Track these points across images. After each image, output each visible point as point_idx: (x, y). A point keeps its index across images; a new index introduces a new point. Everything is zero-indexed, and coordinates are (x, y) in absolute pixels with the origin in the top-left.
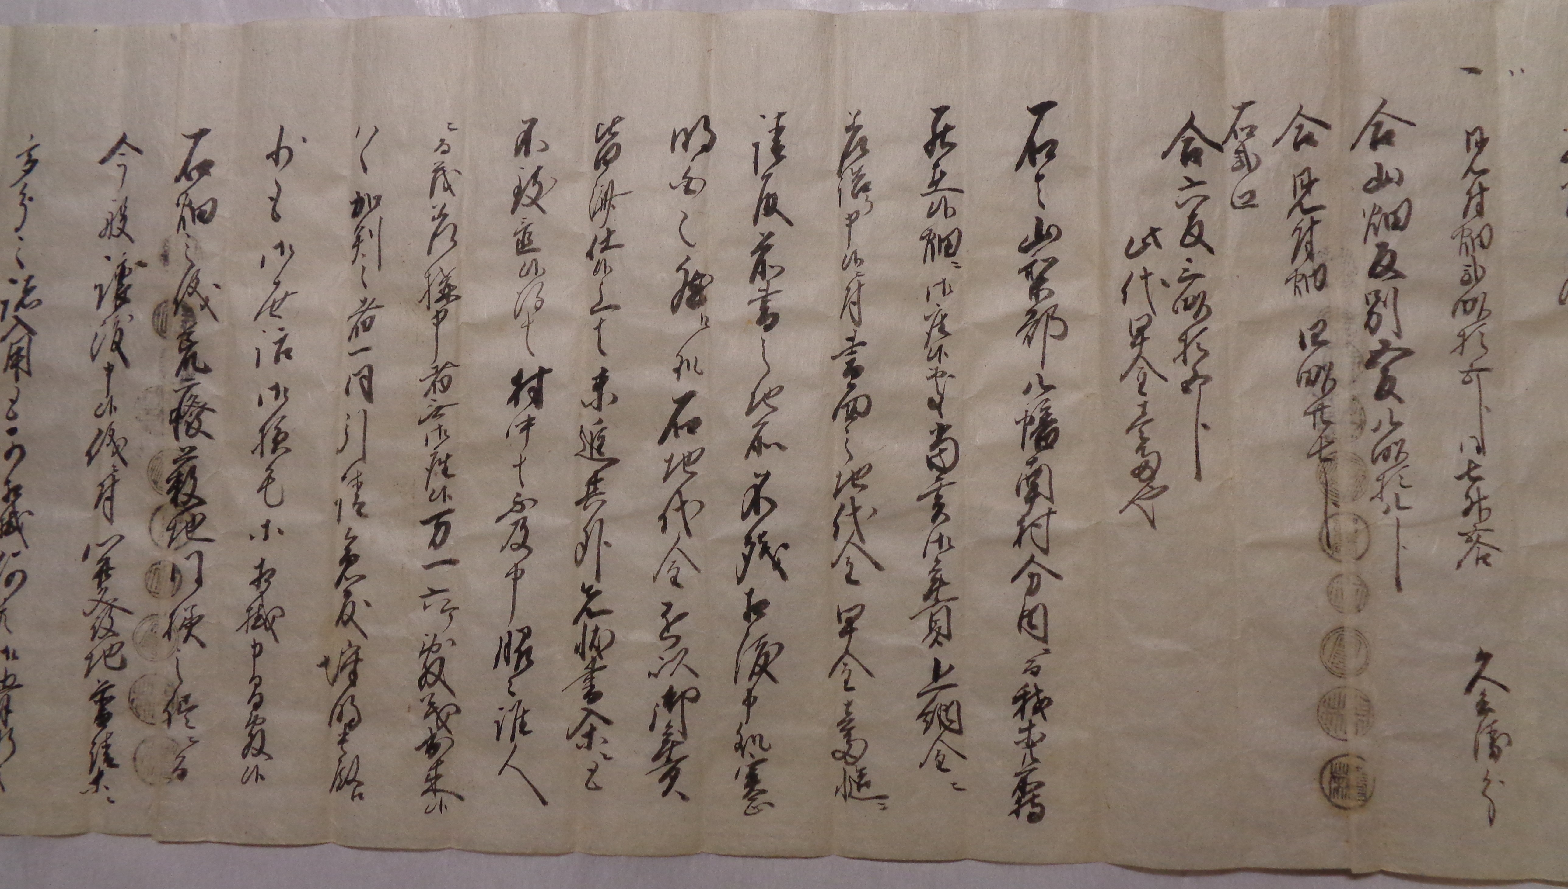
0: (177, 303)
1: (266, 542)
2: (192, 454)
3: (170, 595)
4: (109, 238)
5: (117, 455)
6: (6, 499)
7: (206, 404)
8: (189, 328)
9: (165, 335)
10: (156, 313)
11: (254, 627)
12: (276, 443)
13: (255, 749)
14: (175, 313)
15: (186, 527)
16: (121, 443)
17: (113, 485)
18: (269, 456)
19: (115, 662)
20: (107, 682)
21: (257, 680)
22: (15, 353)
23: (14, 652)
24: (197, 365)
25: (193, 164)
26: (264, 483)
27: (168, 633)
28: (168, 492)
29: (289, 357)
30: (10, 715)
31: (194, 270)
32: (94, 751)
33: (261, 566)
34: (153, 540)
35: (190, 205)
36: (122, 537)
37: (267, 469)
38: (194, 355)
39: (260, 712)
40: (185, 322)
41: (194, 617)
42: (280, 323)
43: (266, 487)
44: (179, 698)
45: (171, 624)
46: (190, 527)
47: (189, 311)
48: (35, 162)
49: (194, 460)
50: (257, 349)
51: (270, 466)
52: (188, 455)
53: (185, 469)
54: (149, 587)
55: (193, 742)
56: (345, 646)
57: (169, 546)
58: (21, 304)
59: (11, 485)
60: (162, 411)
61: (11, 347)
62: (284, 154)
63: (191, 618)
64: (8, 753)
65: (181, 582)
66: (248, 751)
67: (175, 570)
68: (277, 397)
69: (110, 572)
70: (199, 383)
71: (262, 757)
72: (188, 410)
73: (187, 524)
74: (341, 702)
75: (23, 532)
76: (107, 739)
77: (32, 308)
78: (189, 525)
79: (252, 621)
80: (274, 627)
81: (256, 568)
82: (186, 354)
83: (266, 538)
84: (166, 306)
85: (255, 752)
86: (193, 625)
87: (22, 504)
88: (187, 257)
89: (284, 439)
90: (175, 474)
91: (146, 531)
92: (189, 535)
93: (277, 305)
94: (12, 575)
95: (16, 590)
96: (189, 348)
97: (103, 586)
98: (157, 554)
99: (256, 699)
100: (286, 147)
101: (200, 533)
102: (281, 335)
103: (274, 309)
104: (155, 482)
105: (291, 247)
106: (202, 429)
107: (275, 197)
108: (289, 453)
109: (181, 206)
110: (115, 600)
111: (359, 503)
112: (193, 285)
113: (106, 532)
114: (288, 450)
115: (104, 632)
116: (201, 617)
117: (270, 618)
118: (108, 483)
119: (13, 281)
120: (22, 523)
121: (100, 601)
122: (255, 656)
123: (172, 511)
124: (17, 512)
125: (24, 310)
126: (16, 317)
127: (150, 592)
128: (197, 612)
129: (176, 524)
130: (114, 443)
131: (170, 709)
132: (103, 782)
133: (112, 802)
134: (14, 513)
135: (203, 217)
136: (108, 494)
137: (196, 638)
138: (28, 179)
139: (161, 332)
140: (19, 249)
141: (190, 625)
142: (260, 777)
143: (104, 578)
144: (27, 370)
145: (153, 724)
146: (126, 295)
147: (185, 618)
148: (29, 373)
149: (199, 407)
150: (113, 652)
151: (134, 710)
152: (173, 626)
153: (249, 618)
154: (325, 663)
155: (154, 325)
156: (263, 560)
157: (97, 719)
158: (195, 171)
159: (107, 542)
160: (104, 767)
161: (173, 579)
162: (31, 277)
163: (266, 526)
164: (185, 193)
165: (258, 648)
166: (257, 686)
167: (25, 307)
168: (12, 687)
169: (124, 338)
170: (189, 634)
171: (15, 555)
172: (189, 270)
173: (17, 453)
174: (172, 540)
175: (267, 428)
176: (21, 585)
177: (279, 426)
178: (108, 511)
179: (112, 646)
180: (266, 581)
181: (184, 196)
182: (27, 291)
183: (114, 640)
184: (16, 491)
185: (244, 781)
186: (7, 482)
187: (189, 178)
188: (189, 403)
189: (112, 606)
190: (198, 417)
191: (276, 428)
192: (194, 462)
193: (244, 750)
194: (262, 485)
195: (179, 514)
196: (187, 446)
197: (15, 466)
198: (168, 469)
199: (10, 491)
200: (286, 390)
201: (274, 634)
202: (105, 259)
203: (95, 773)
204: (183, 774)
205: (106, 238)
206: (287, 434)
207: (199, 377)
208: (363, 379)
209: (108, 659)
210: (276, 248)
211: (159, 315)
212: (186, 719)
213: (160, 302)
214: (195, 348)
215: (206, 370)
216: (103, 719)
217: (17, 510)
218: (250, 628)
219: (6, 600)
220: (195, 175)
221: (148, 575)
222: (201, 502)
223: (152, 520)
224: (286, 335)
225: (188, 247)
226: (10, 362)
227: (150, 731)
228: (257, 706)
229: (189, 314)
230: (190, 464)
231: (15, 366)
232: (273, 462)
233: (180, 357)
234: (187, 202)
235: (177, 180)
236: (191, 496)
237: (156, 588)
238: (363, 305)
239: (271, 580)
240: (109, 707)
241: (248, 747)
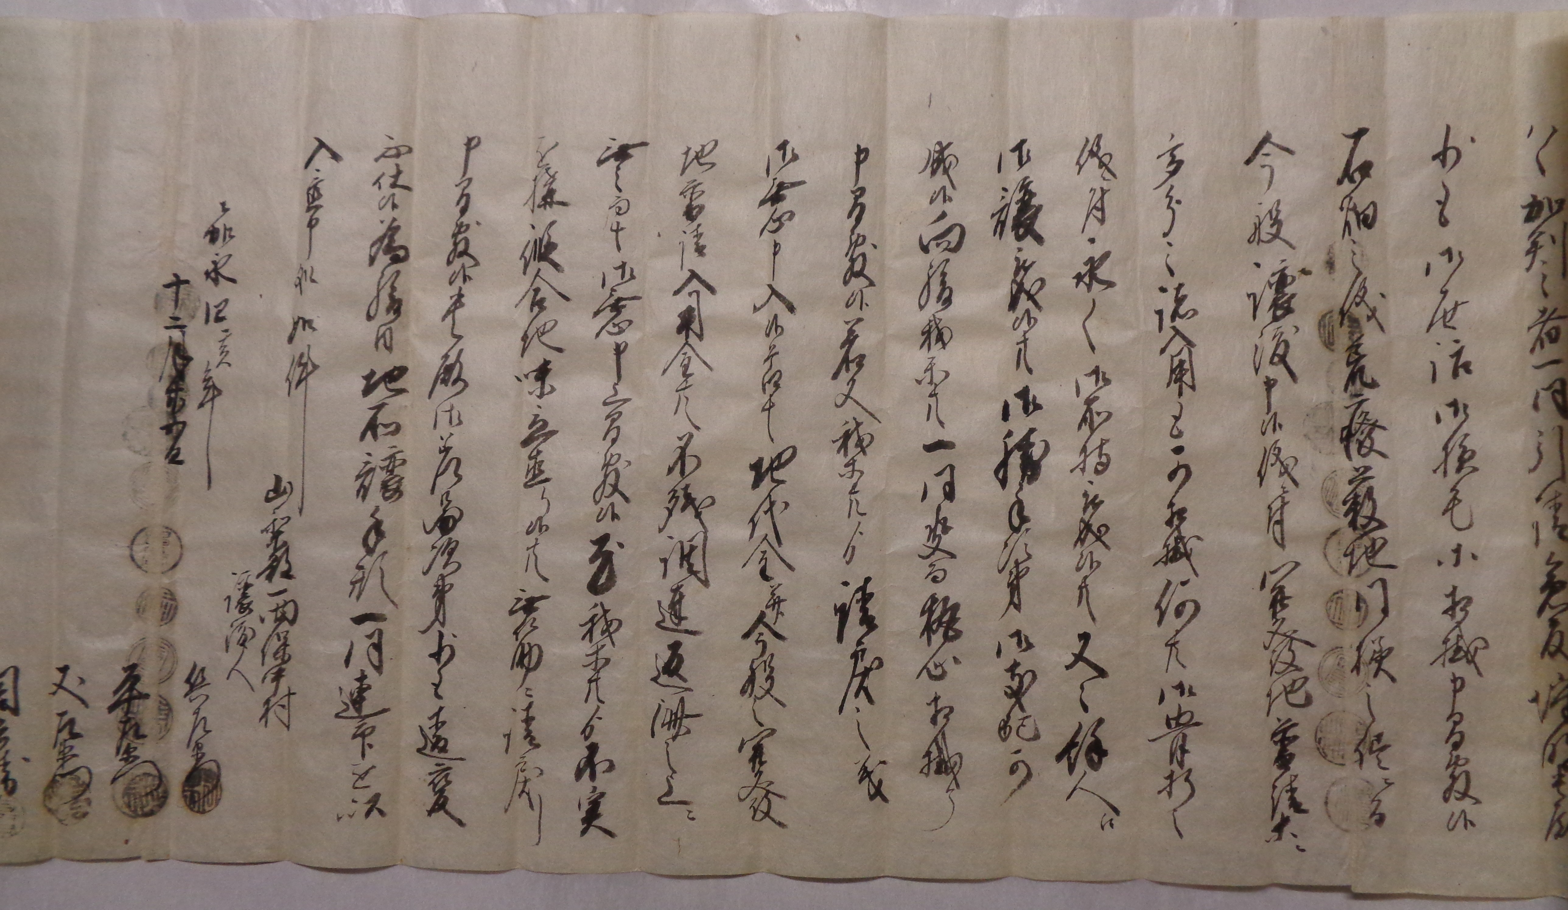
0: (1342, 313)
1: (1459, 568)
2: (1368, 474)
3: (1356, 626)
4: (1258, 243)
5: (1286, 475)
6: (1169, 523)
7: (1377, 421)
8: (1357, 341)
9: (1332, 347)
10: (1321, 324)
11: (1452, 660)
12: (1462, 461)
13: (1459, 792)
14: (1341, 324)
15: (1365, 552)
16: (1291, 462)
17: (1282, 507)
18: (1453, 477)
19: (1298, 698)
20: (1289, 720)
21: (1456, 718)
22: (1177, 367)
23: (1191, 688)
24: (1365, 379)
25: (1354, 166)
26: (1449, 504)
27: (1357, 668)
28: (1346, 515)
29: (1468, 371)
30: (1186, 755)
31: (1360, 279)
32: (1276, 795)
33: (1453, 594)
34: (1331, 567)
35: (1354, 209)
36: (1297, 564)
37: (1452, 490)
38: (1362, 370)
39: (1462, 752)
40: (1352, 333)
41: (1384, 649)
42: (1455, 335)
43: (1452, 509)
44: (1371, 737)
45: (1359, 657)
46: (1370, 552)
47: (1355, 322)
48: (1181, 162)
49: (1370, 481)
50: (1432, 362)
51: (1455, 486)
52: (1362, 475)
53: (1362, 490)
54: (1332, 616)
55: (1389, 784)
56: (1555, 680)
57: (1350, 572)
58: (1175, 315)
59: (1175, 509)
60: (1332, 429)
61: (1172, 360)
62: (1451, 155)
63: (1381, 651)
64: (1185, 798)
65: (1367, 612)
66: (1450, 795)
67: (1359, 599)
68: (1456, 414)
69: (1286, 602)
70: (1368, 399)
71: (1467, 802)
72: (1360, 427)
73: (1367, 548)
74: (1553, 741)
75: (1191, 558)
76: (1292, 782)
77: (1189, 318)
78: (1369, 550)
79: (1450, 654)
80: (1477, 659)
81: (1447, 596)
82: (1354, 368)
83: (1457, 563)
84: (1331, 317)
85: (1458, 796)
86: (1383, 658)
87: (1187, 529)
88: (1354, 265)
89: (1471, 458)
90: (1352, 496)
91: (1322, 557)
92: (1371, 561)
93: (1449, 315)
94: (1183, 604)
95: (1189, 621)
96: (1357, 361)
97: (1279, 616)
98: (1336, 583)
99: (1456, 738)
100: (1454, 148)
101: (1380, 559)
102: (1457, 347)
103: (1447, 319)
104: (1330, 504)
105: (1460, 253)
106: (1375, 447)
107: (1443, 200)
108: (1476, 473)
109: (1345, 210)
110: (1295, 631)
111: (1559, 526)
112: (1361, 294)
113: (1278, 557)
114: (1475, 469)
115: (1284, 666)
116: (1390, 650)
117: (1472, 649)
118: (1277, 504)
119: (1163, 290)
120: (1191, 549)
121: (1274, 633)
122: (1456, 691)
123: (1349, 535)
124: (1184, 537)
125: (1180, 320)
126: (1174, 328)
127: (1333, 623)
128: (1385, 644)
129: (1353, 550)
130: (1282, 463)
131: (1361, 748)
132: (1287, 830)
133: (1303, 850)
134: (1180, 539)
135: (1367, 221)
136: (1277, 517)
137: (1386, 672)
138: (1174, 180)
139: (1329, 344)
140: (1168, 255)
141: (1379, 658)
142: (1469, 823)
143: (1279, 608)
144: (1191, 384)
145: (1343, 765)
146: (1289, 305)
147: (1375, 652)
148: (1193, 387)
149: (1370, 424)
150: (1296, 687)
151: (1321, 750)
152: (1362, 659)
153: (1447, 650)
154: (1535, 700)
155: (1320, 337)
156: (1455, 588)
157: (1276, 761)
158: (1357, 173)
159: (1279, 568)
160: (1289, 812)
161: (1358, 608)
162: (1181, 285)
163: (1457, 550)
164: (1349, 196)
165: (1459, 683)
166: (1456, 723)
167: (1181, 317)
168: (1187, 725)
169: (1290, 350)
170: (1379, 669)
171: (1184, 583)
172: (1357, 277)
173: (1182, 473)
174: (1352, 566)
175: (1450, 445)
176: (1193, 616)
177: (1464, 444)
178: (1278, 536)
179: (1294, 682)
180: (1462, 610)
181: (1348, 199)
182: (1179, 301)
183: (1296, 675)
184: (1181, 514)
185: (1451, 827)
186: (1171, 505)
187: (1352, 180)
188: (1360, 421)
189: (1292, 639)
190: (1369, 435)
191: (1461, 446)
192: (1371, 482)
193: (1445, 793)
194: (1447, 507)
195: (1358, 538)
196: (1361, 465)
197: (1180, 487)
198: (1345, 490)
199: (1173, 514)
200: (1466, 407)
201: (1477, 668)
202: (1254, 266)
203: (1278, 819)
204: (1381, 820)
205: (1255, 243)
206: (1474, 453)
207: (1367, 393)
208: (1556, 395)
209: (1290, 696)
210: (1442, 254)
211: (1324, 326)
212: (1378, 759)
213: (1325, 312)
214: (1363, 362)
215: (1373, 385)
216: (1284, 760)
217: (1183, 535)
218: (1447, 660)
219: (1178, 632)
220: (1357, 176)
221: (1329, 604)
222: (1382, 525)
223: (1326, 545)
224: (1462, 348)
225: (1354, 254)
226: (1174, 376)
227: (1340, 773)
228: (1456, 746)
229: (1355, 325)
230: (1367, 484)
231: (1179, 380)
232: (1458, 483)
233: (1346, 371)
234: (1351, 205)
235: (1340, 182)
236: (1371, 518)
237: (1339, 619)
238: (1541, 317)
239: (1468, 609)
240: (1291, 748)
241: (1449, 790)
